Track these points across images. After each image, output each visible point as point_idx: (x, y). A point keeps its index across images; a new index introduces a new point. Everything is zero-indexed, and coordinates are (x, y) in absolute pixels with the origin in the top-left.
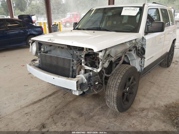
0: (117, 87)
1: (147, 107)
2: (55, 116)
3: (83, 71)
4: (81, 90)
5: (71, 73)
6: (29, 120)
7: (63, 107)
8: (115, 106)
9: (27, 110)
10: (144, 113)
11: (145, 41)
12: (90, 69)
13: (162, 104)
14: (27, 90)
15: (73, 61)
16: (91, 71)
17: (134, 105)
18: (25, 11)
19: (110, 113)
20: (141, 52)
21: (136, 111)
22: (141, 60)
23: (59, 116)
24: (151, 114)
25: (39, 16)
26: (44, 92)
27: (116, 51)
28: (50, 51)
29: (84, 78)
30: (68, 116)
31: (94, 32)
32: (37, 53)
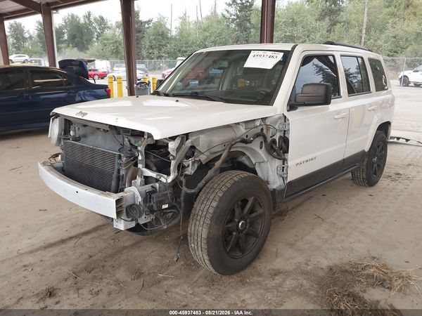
0: (209, 216)
1: (287, 268)
2: (84, 274)
3: (139, 180)
4: (132, 220)
5: (114, 183)
6: (27, 279)
7: (107, 257)
8: (206, 257)
9: (28, 259)
10: (275, 281)
11: (289, 124)
12: (153, 175)
13: (325, 263)
14: (43, 220)
15: (120, 157)
16: (157, 180)
17: (261, 262)
18: (88, 52)
19: (201, 277)
20: (279, 148)
21: (260, 275)
22: (284, 164)
23: (90, 276)
24: (289, 283)
25: (117, 63)
26: (77, 225)
27: (211, 142)
28: (85, 136)
29: (138, 194)
30: (110, 277)
31: (177, 101)
32: (59, 140)
